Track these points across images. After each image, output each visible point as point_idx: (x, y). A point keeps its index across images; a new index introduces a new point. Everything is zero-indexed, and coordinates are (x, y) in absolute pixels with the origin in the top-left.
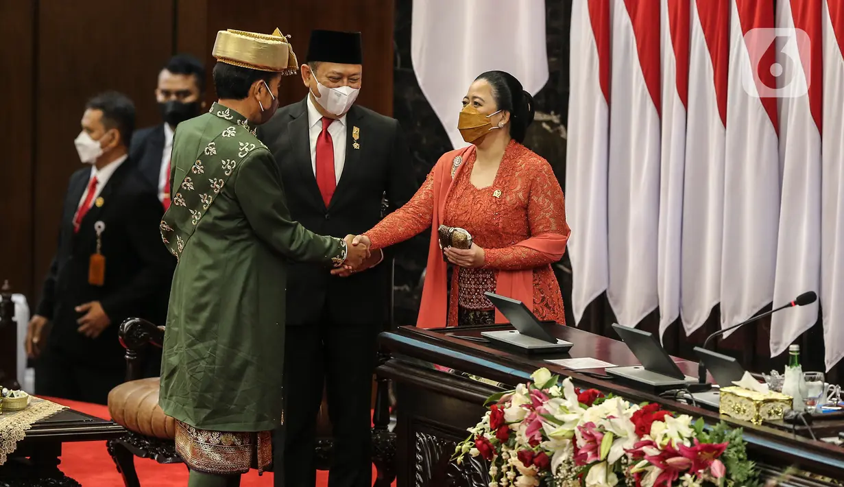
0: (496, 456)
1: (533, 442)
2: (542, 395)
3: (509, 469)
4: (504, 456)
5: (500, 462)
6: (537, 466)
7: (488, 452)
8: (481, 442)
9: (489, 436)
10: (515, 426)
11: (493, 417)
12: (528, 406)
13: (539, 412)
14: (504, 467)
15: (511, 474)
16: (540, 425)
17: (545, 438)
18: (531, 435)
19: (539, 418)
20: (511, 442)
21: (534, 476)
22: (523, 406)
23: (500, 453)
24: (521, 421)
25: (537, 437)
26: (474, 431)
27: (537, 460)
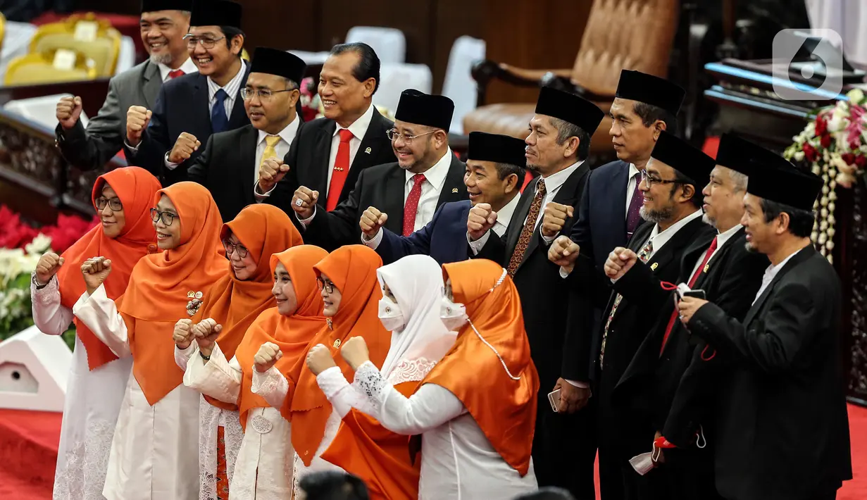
0: (818, 158)
1: (853, 146)
2: (860, 109)
3: (830, 168)
4: (826, 158)
5: (821, 163)
6: (857, 164)
7: (812, 154)
8: (807, 148)
9: (813, 143)
10: (837, 135)
11: (817, 129)
12: (849, 119)
13: (859, 122)
14: (825, 168)
15: (832, 172)
16: (858, 133)
17: (863, 143)
18: (852, 141)
19: (859, 128)
20: (832, 148)
21: (854, 173)
22: (843, 118)
23: (822, 156)
24: (841, 130)
25: (857, 142)
26: (799, 139)
27: (857, 160)
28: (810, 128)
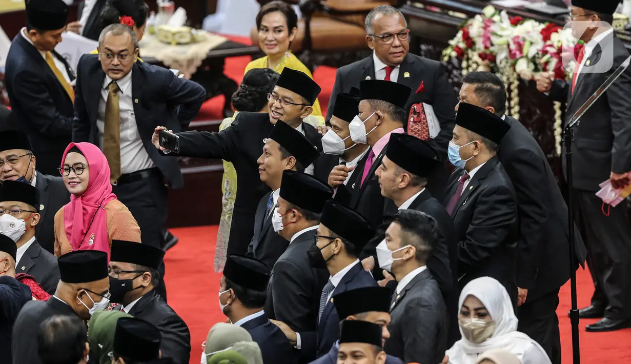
0: (465, 56)
1: (486, 48)
2: (491, 21)
3: (473, 63)
4: (470, 56)
5: (468, 59)
6: (489, 60)
7: (461, 53)
8: (457, 49)
9: (462, 46)
10: (476, 40)
11: (463, 35)
12: (483, 28)
13: (489, 31)
14: (470, 62)
15: (474, 65)
16: (489, 39)
17: (492, 45)
18: (485, 44)
19: (489, 35)
20: (473, 48)
21: (488, 66)
22: (479, 28)
23: (467, 54)
24: (479, 36)
25: (488, 45)
26: (453, 42)
27: (489, 57)
28: (460, 34)
